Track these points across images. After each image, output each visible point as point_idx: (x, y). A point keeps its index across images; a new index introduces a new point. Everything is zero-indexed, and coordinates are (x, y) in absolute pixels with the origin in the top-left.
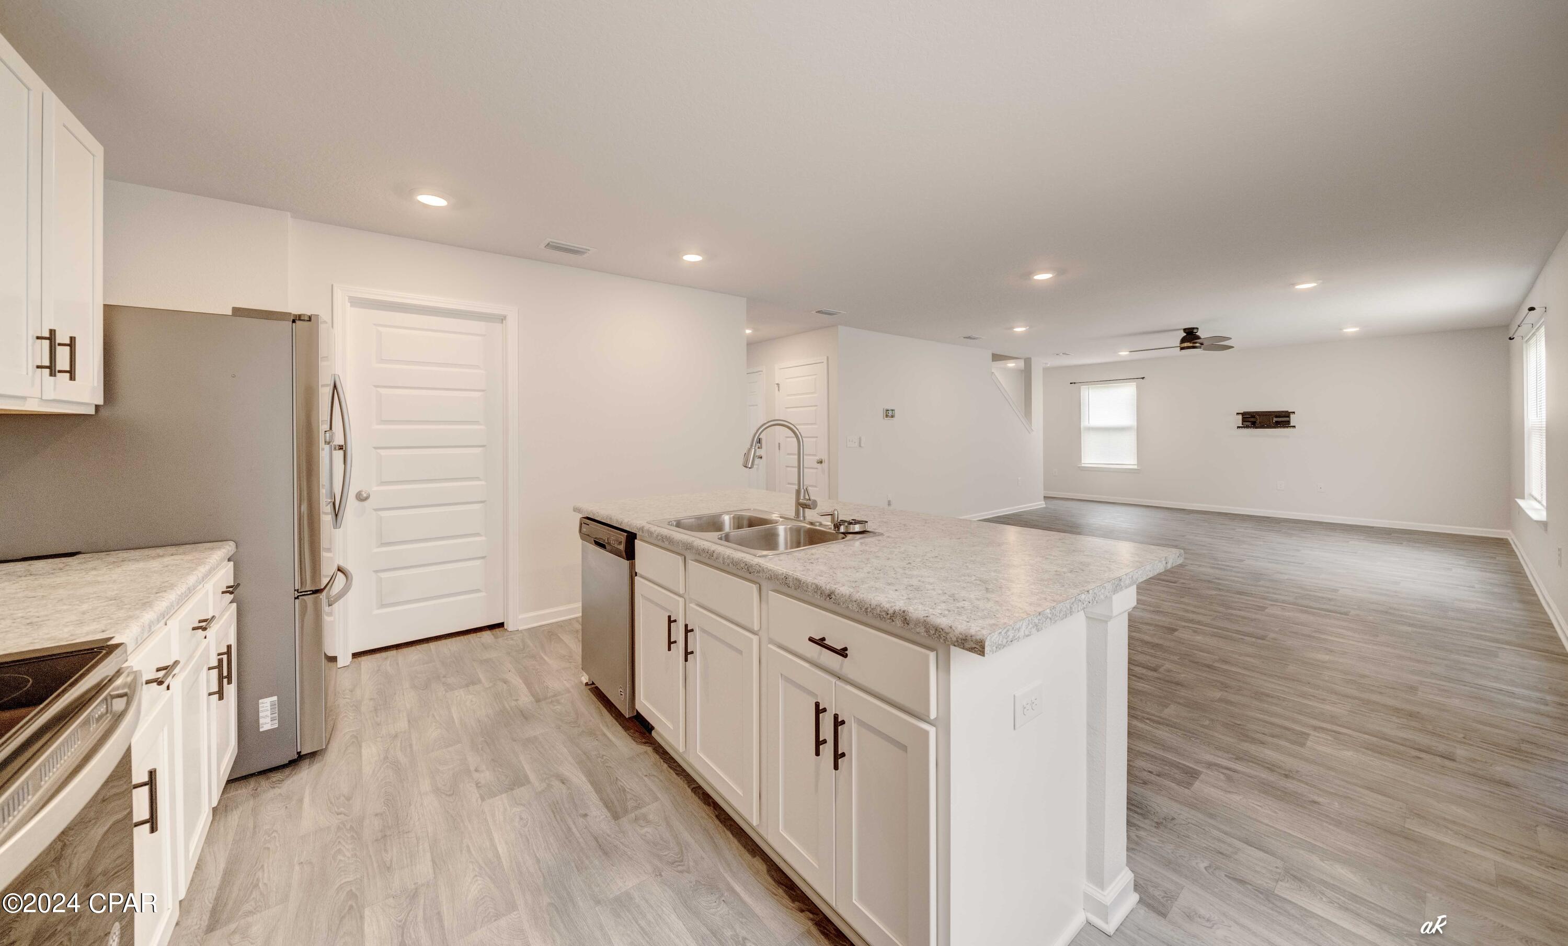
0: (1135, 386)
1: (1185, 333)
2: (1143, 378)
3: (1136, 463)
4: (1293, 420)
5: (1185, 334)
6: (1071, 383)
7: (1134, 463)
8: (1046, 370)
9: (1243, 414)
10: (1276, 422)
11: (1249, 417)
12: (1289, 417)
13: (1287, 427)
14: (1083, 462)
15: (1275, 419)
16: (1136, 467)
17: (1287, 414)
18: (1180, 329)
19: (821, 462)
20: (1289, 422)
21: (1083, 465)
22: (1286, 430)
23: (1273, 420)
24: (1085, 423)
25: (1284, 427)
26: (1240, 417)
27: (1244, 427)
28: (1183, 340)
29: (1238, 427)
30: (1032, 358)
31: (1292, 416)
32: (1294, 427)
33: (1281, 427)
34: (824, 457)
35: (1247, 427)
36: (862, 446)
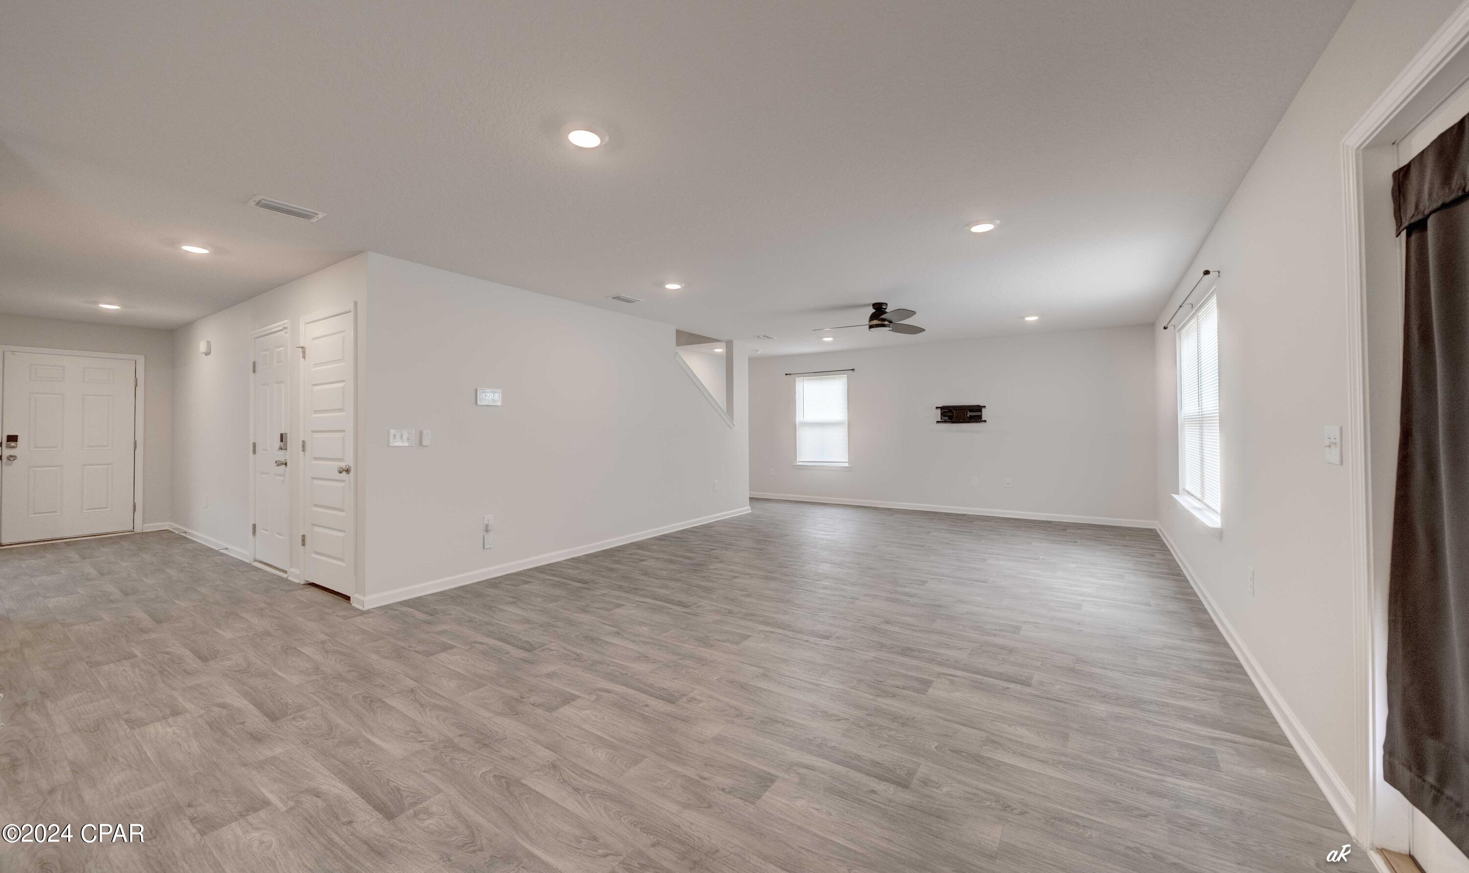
0: (846, 379)
1: (874, 309)
2: (853, 370)
3: (847, 461)
4: (985, 414)
5: (874, 311)
6: (786, 374)
7: (845, 461)
8: (754, 362)
9: (942, 408)
10: (970, 416)
11: (947, 412)
12: (981, 411)
13: (980, 422)
14: (798, 460)
15: (969, 414)
16: (847, 465)
17: (979, 409)
18: (868, 305)
19: (348, 471)
20: (980, 417)
21: (798, 464)
22: (978, 424)
23: (967, 415)
24: (799, 418)
25: (977, 422)
26: (939, 411)
27: (942, 422)
28: (872, 317)
29: (938, 422)
30: (734, 341)
31: (983, 410)
32: (985, 421)
33: (974, 422)
34: (349, 462)
35: (945, 422)
36: (424, 443)
